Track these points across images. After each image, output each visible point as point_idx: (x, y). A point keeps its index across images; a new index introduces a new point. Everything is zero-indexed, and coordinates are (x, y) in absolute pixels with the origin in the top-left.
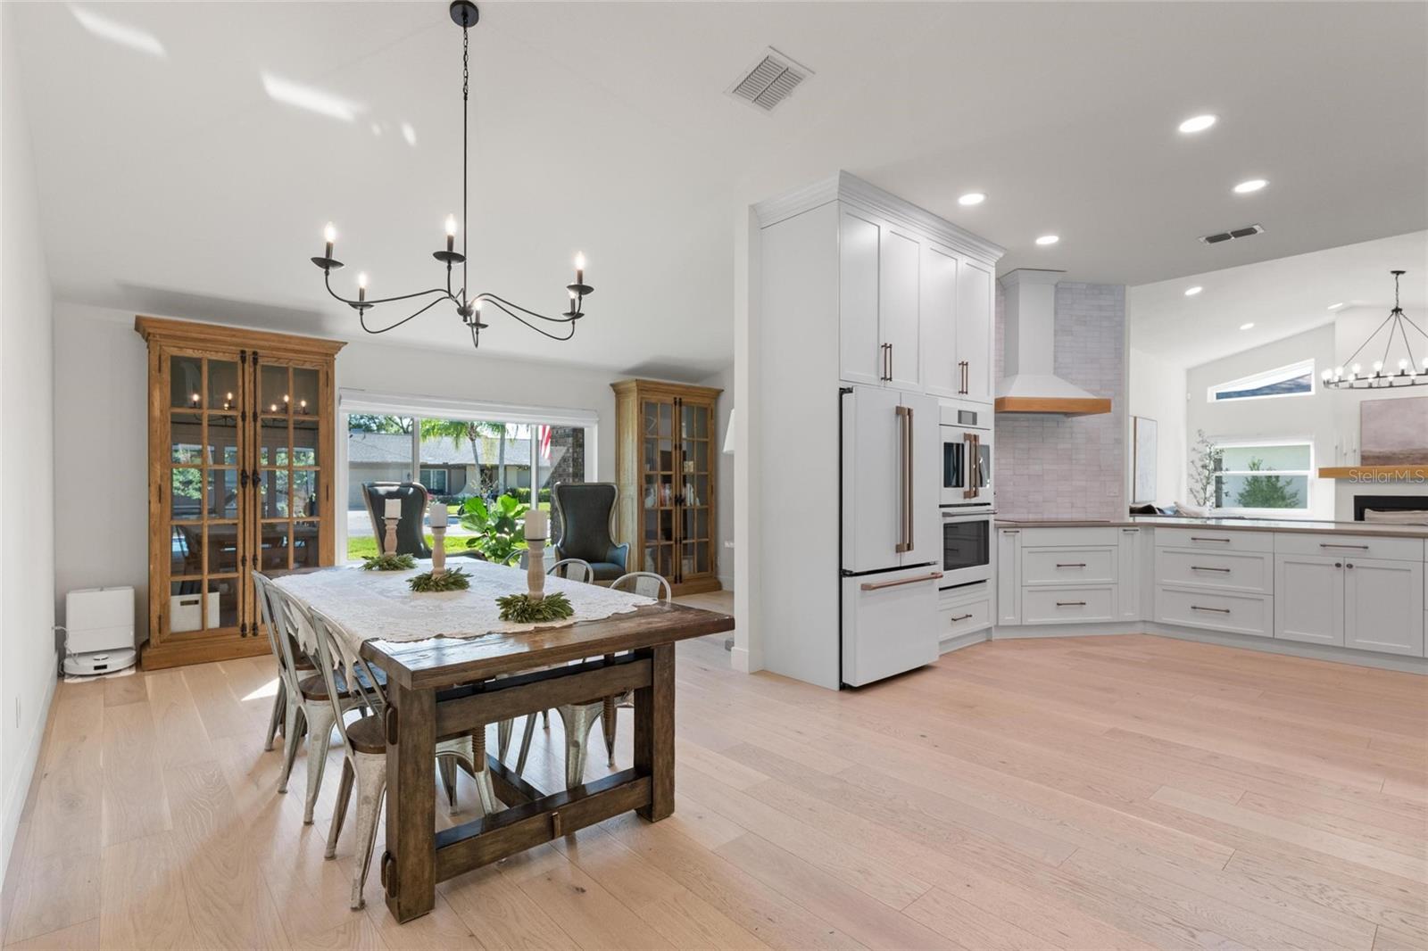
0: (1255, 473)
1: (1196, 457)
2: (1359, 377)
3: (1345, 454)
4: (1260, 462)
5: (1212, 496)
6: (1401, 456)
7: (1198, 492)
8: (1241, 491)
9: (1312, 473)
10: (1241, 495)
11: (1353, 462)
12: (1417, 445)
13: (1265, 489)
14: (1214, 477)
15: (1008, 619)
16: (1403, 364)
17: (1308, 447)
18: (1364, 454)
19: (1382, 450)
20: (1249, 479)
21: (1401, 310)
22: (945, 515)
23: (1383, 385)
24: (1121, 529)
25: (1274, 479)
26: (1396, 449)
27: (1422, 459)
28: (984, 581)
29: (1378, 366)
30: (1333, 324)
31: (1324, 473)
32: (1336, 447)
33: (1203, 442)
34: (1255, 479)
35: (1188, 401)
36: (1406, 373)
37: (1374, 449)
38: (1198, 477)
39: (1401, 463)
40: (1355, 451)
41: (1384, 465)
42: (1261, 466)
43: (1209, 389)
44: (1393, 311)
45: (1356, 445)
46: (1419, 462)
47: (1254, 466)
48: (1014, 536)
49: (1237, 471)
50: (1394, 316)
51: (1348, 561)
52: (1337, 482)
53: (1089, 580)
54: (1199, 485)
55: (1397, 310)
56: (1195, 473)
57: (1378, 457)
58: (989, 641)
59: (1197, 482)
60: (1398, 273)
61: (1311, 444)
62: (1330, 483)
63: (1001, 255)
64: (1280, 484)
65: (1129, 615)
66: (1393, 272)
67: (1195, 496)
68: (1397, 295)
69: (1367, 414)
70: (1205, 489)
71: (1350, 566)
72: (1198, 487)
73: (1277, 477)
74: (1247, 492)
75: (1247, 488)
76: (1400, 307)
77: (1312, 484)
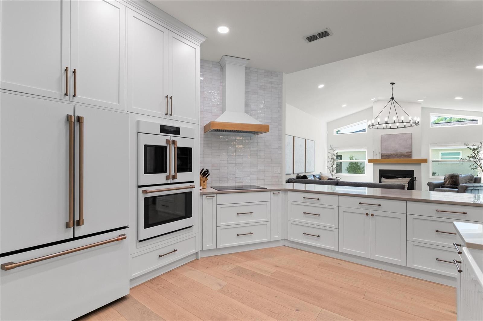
0: (351, 161)
1: (330, 155)
2: (380, 123)
3: (376, 154)
4: (353, 156)
5: (335, 169)
6: (394, 155)
7: (330, 168)
8: (348, 166)
9: (366, 161)
10: (348, 168)
11: (378, 157)
12: (399, 151)
13: (354, 166)
14: (336, 162)
15: (209, 245)
16: (395, 118)
17: (365, 151)
18: (383, 154)
19: (388, 153)
20: (350, 163)
21: (394, 98)
22: (145, 192)
23: (388, 128)
24: (272, 192)
25: (357, 163)
26: (392, 153)
27: (400, 156)
28: (191, 227)
29: (386, 119)
30: (372, 107)
31: (370, 161)
32: (374, 152)
33: (331, 149)
34: (352, 162)
35: (327, 134)
36: (395, 122)
37: (386, 152)
38: (330, 162)
39: (394, 158)
40: (379, 153)
41: (388, 158)
42: (353, 158)
43: (334, 130)
44: (391, 98)
45: (380, 151)
46: (399, 157)
47: (351, 158)
48: (212, 199)
49: (346, 160)
50: (391, 101)
51: (372, 212)
52: (374, 164)
53: (255, 220)
54: (331, 165)
55: (392, 98)
56: (329, 161)
57: (386, 155)
58: (197, 259)
59: (330, 164)
60: (393, 84)
61: (366, 150)
62: (371, 165)
63: (204, 40)
64: (359, 164)
65: (276, 237)
66: (391, 83)
67: (329, 169)
68: (392, 92)
69: (383, 139)
70: (332, 167)
71: (372, 215)
72: (330, 166)
73: (358, 162)
74: (349, 167)
75: (349, 166)
76: (393, 97)
77: (366, 165)
